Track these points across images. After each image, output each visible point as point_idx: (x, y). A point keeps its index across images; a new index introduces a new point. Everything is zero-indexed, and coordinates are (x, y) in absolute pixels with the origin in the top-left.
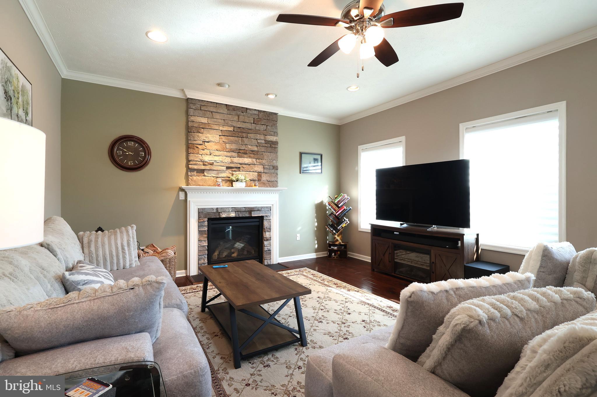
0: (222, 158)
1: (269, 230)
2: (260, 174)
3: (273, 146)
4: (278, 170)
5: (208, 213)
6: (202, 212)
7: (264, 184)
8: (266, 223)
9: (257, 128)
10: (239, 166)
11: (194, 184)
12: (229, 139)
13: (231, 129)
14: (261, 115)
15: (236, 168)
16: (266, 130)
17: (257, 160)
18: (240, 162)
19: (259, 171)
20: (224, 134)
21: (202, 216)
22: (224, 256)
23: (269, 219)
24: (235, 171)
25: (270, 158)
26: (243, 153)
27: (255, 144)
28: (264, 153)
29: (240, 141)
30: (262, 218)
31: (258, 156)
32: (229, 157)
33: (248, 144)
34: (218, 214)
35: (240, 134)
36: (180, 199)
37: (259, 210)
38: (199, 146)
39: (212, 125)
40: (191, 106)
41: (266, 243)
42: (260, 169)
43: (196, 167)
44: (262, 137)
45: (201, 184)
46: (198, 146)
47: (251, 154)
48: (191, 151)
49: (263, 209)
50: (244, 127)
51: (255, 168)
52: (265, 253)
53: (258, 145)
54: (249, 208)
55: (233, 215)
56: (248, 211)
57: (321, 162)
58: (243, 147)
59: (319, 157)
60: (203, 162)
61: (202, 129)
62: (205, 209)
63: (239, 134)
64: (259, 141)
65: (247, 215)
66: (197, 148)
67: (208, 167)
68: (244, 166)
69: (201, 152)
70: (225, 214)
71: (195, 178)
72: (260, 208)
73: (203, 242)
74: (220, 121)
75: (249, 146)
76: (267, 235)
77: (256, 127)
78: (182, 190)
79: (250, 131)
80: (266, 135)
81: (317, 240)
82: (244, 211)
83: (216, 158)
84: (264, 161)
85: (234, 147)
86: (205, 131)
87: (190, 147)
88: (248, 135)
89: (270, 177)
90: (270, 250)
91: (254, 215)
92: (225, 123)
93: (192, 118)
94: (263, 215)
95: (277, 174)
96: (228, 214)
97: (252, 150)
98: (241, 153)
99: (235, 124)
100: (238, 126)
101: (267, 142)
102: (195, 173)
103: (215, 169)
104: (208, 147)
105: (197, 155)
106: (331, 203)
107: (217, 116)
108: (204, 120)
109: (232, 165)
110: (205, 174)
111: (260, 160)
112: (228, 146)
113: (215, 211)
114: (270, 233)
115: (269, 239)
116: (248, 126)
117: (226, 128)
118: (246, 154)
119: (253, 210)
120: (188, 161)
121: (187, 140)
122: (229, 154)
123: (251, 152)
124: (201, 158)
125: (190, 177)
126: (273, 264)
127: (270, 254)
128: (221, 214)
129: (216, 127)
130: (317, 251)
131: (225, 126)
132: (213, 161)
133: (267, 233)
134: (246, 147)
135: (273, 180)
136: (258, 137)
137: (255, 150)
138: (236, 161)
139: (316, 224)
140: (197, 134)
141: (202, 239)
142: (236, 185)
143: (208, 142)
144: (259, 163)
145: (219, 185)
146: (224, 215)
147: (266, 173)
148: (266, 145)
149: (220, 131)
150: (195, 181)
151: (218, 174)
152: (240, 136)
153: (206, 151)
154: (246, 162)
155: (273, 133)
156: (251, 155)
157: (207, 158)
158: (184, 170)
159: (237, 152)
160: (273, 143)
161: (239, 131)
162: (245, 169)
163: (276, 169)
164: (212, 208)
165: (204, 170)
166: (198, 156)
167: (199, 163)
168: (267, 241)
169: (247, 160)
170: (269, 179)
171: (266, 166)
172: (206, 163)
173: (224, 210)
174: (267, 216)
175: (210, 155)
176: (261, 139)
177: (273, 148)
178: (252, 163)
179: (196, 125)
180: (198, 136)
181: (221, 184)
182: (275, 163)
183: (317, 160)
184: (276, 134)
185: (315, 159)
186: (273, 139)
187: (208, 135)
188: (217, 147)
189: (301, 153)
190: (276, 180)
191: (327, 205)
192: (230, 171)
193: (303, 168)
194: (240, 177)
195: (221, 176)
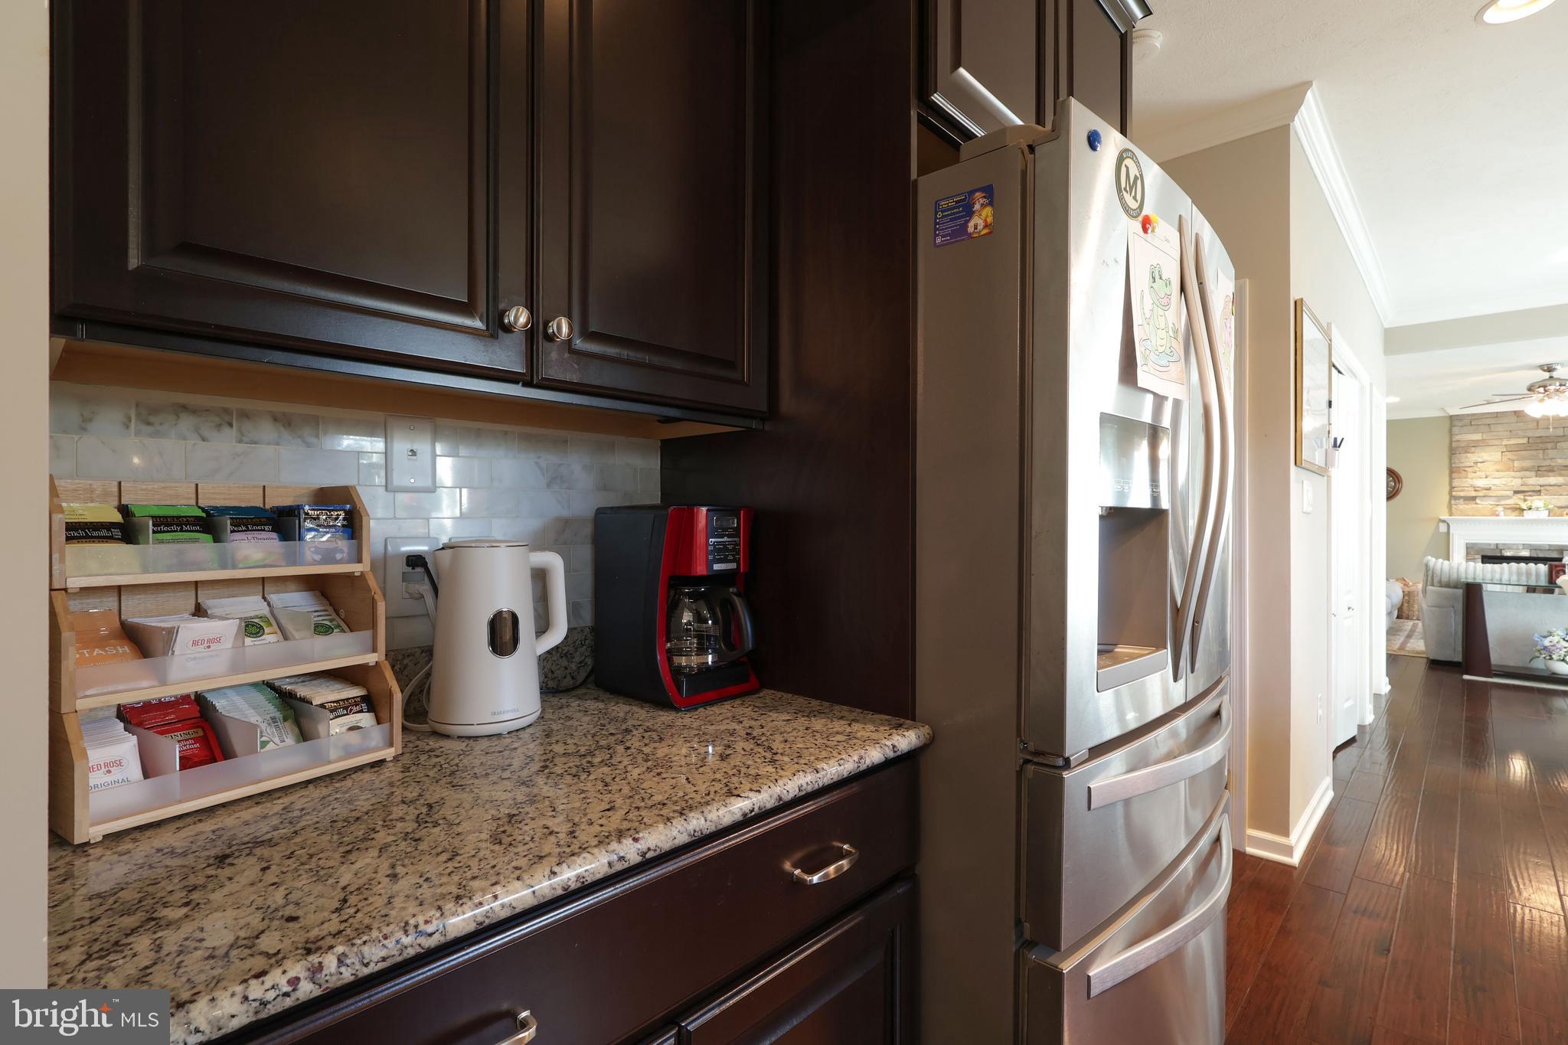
0: (1505, 480)
5: (1483, 551)
6: (1472, 548)
10: (1538, 488)
11: (1460, 513)
12: (1519, 454)
13: (1525, 441)
15: (1533, 491)
18: (1541, 483)
20: (1509, 449)
21: (1472, 553)
24: (1530, 496)
26: (1546, 471)
29: (1540, 455)
32: (1519, 478)
33: (1557, 457)
34: (1498, 549)
35: (1541, 445)
36: (1440, 531)
38: (1469, 469)
39: (1489, 441)
40: (1456, 423)
43: (1462, 494)
45: (1471, 513)
46: (1466, 469)
47: (1563, 470)
48: (1454, 475)
50: (1548, 434)
55: (1523, 554)
56: (1554, 550)
58: (1548, 462)
60: (1475, 487)
61: (1474, 448)
62: (1476, 543)
63: (1538, 446)
66: (1465, 471)
67: (1481, 494)
68: (1550, 488)
69: (1471, 475)
71: (1461, 507)
74: (1502, 433)
75: (1559, 460)
78: (1444, 521)
79: (1560, 440)
82: (1548, 550)
83: (1496, 481)
85: (1526, 463)
86: (1478, 450)
87: (1453, 471)
88: (1559, 444)
92: (1512, 434)
93: (1458, 437)
96: (1515, 550)
97: (1564, 465)
98: (1543, 470)
99: (1528, 434)
100: (1537, 435)
102: (1462, 501)
104: (1482, 469)
105: (1464, 480)
107: (1499, 428)
108: (1476, 437)
109: (1525, 488)
110: (1478, 501)
112: (1517, 463)
113: (1492, 547)
116: (1558, 432)
117: (1512, 442)
118: (1553, 471)
120: (1452, 488)
121: (1451, 463)
122: (1518, 474)
123: (1562, 468)
124: (1471, 483)
125: (1454, 505)
128: (1504, 552)
129: (1497, 442)
131: (1513, 439)
132: (1491, 485)
134: (1554, 462)
138: (1532, 483)
140: (1465, 455)
142: (1529, 515)
143: (1483, 462)
145: (1498, 516)
149: (1503, 446)
150: (1462, 511)
151: (1498, 500)
152: (1542, 447)
153: (1478, 473)
154: (1553, 483)
156: (1563, 472)
157: (1480, 483)
158: (1447, 497)
159: (1533, 469)
161: (1538, 441)
162: (1552, 491)
164: (1488, 544)
165: (1476, 497)
166: (1467, 481)
167: (1469, 488)
169: (1553, 480)
172: (1479, 489)
173: (1506, 546)
175: (1486, 478)
178: (1564, 483)
179: (1462, 445)
180: (1466, 457)
181: (1502, 513)
187: (1483, 454)
188: (1498, 467)
192: (1521, 496)
194: (1538, 503)
195: (1503, 503)
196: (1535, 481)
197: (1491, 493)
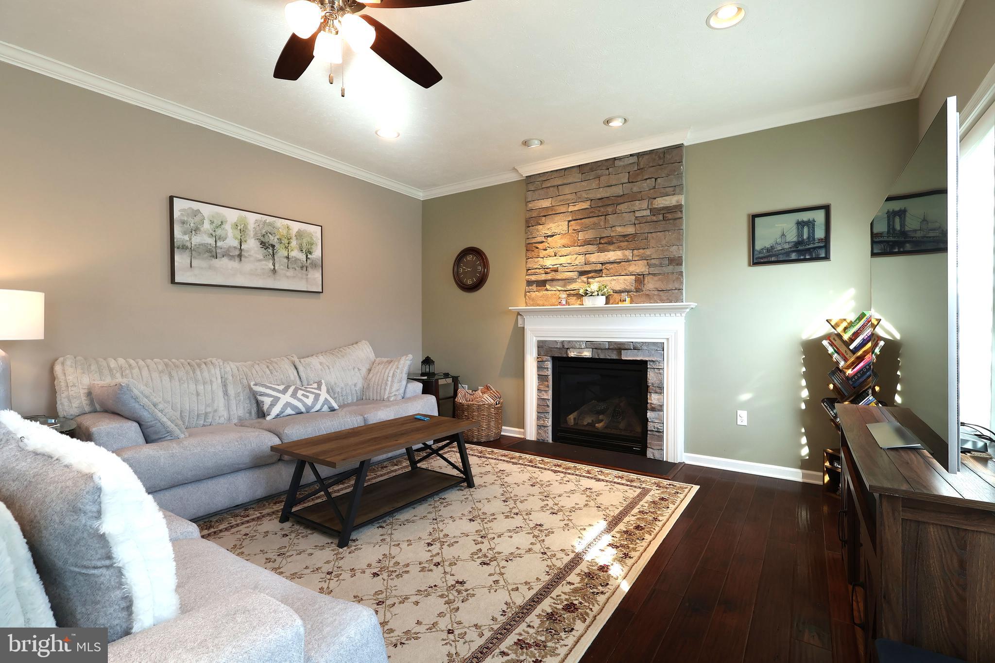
0: (571, 259)
1: (658, 391)
2: (640, 279)
4: (681, 264)
5: (552, 349)
6: (542, 347)
7: (649, 298)
8: (651, 377)
9: (635, 189)
10: (599, 267)
11: (532, 303)
12: (582, 223)
13: (586, 205)
14: (643, 161)
15: (596, 271)
16: (654, 188)
17: (635, 251)
18: (602, 260)
19: (638, 271)
20: (575, 217)
21: (542, 353)
22: (585, 423)
23: (657, 367)
24: (592, 277)
25: (664, 242)
26: (606, 243)
27: (630, 221)
28: (649, 235)
29: (602, 223)
30: (643, 364)
31: (636, 243)
32: (583, 254)
33: (616, 225)
34: (564, 350)
35: (602, 209)
36: (519, 326)
37: (636, 347)
38: (540, 246)
39: (557, 208)
40: (531, 186)
41: (650, 414)
42: (639, 267)
43: (533, 278)
44: (644, 204)
45: (541, 302)
46: (537, 245)
47: (621, 242)
48: (530, 254)
49: (645, 348)
50: (607, 195)
51: (629, 268)
52: (650, 434)
53: (639, 222)
54: (615, 343)
55: (587, 354)
56: (616, 349)
57: (828, 230)
58: (608, 232)
59: (819, 216)
60: (545, 268)
61: (544, 218)
62: (546, 341)
63: (599, 211)
64: (638, 214)
65: (614, 356)
66: (537, 248)
67: (549, 277)
68: (609, 266)
69: (542, 253)
70: (574, 352)
71: (533, 294)
72: (639, 346)
73: (543, 393)
74: (569, 197)
75: (619, 229)
76: (653, 399)
77: (632, 189)
78: (519, 314)
79: (620, 200)
80: (655, 198)
81: (807, 434)
82: (608, 349)
83: (563, 260)
84: (648, 252)
85: (589, 235)
86: (548, 220)
88: (618, 207)
89: (662, 282)
90: (660, 432)
91: (626, 357)
92: (578, 197)
93: (530, 205)
94: (644, 359)
95: (681, 273)
96: (579, 353)
97: (623, 234)
98: (603, 243)
99: (592, 195)
100: (599, 196)
101: (654, 211)
102: (535, 287)
103: (559, 277)
104: (551, 245)
105: (536, 260)
106: (834, 339)
107: (567, 190)
108: (546, 203)
109: (587, 268)
110: (548, 287)
111: (640, 251)
112: (581, 236)
113: (559, 346)
114: (661, 397)
115: (660, 408)
116: (618, 190)
117: (576, 208)
118: (613, 243)
119: (623, 347)
120: (527, 270)
121: (527, 239)
122: (582, 249)
123: (622, 239)
124: (542, 263)
125: (528, 293)
126: (667, 462)
127: (661, 438)
128: (569, 352)
129: (563, 209)
130: (805, 465)
131: (577, 203)
132: (558, 266)
133: (653, 395)
134: (613, 231)
135: (670, 286)
136: (637, 205)
137: (628, 233)
138: (594, 260)
139: (805, 393)
140: (537, 227)
141: (542, 387)
142: (588, 302)
143: (553, 236)
144: (638, 256)
145: (560, 304)
146: (572, 354)
147: (654, 275)
148: (654, 218)
149: (569, 214)
150: (533, 300)
151: (564, 286)
152: (603, 212)
153: (548, 251)
154: (612, 260)
155: (671, 189)
156: (622, 244)
157: (549, 262)
159: (595, 243)
160: (669, 210)
161: (600, 204)
162: (611, 271)
163: (677, 265)
164: (556, 341)
165: (546, 281)
166: (538, 261)
167: (540, 271)
168: (654, 412)
169: (613, 255)
170: (661, 286)
171: (654, 261)
172: (548, 271)
173: (572, 345)
174: (653, 361)
175: (555, 256)
176: (642, 208)
177: (671, 221)
178: (623, 259)
179: (534, 214)
180: (538, 230)
181: (564, 302)
182: (674, 251)
183: (810, 224)
184: (677, 189)
185: (800, 224)
186: (670, 201)
187: (552, 225)
188: (564, 241)
189: (754, 217)
190: (677, 286)
191: (825, 343)
192: (584, 278)
193: (760, 252)
194: (594, 286)
195: (569, 288)
196: (597, 257)
197: (559, 276)
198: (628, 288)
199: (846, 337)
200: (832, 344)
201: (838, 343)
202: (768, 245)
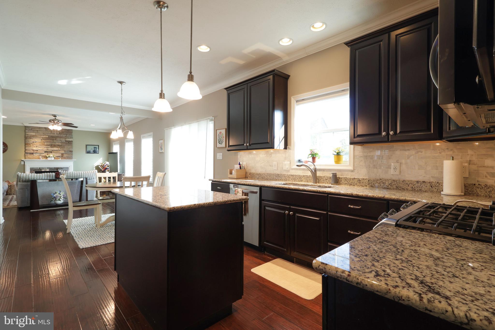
0: (42, 148)
2: (62, 154)
3: (70, 143)
4: (72, 152)
5: (35, 170)
6: (32, 169)
7: (65, 158)
9: (61, 136)
10: (51, 151)
11: (28, 158)
12: (46, 141)
13: (48, 137)
15: (50, 152)
16: (66, 136)
17: (61, 149)
18: (52, 149)
20: (43, 139)
21: (32, 171)
24: (49, 153)
25: (68, 147)
27: (60, 142)
28: (65, 145)
29: (52, 141)
31: (61, 147)
32: (46, 148)
36: (22, 164)
39: (38, 136)
40: (27, 129)
42: (63, 152)
43: (29, 152)
44: (64, 139)
45: (32, 158)
46: (30, 144)
48: (26, 146)
49: (64, 168)
50: (53, 135)
51: (60, 152)
53: (62, 143)
55: (48, 170)
56: (56, 169)
57: (99, 149)
58: (54, 144)
59: (97, 147)
61: (32, 137)
64: (62, 141)
67: (35, 152)
68: (54, 151)
69: (32, 146)
70: (44, 170)
71: (29, 156)
72: (62, 168)
74: (41, 134)
75: (57, 143)
78: (22, 161)
79: (57, 137)
80: (66, 138)
82: (54, 169)
83: (39, 148)
84: (65, 149)
85: (48, 144)
86: (34, 138)
87: (26, 144)
88: (57, 139)
92: (44, 134)
93: (28, 133)
95: (72, 154)
98: (52, 146)
99: (49, 135)
100: (51, 135)
101: (66, 141)
102: (29, 154)
104: (35, 144)
107: (40, 132)
108: (34, 134)
109: (48, 151)
111: (63, 148)
112: (45, 143)
116: (56, 135)
117: (44, 137)
118: (55, 146)
119: (59, 168)
120: (26, 150)
121: (25, 142)
122: (46, 146)
123: (58, 146)
124: (32, 148)
125: (26, 156)
128: (42, 170)
129: (40, 136)
132: (38, 150)
136: (62, 139)
140: (30, 139)
142: (49, 159)
143: (36, 142)
145: (40, 159)
147: (66, 154)
148: (66, 142)
149: (41, 138)
152: (52, 139)
153: (34, 146)
154: (55, 150)
157: (35, 149)
158: (24, 153)
159: (50, 145)
161: (51, 137)
164: (37, 168)
165: (33, 153)
166: (30, 148)
167: (31, 150)
169: (55, 149)
170: (68, 156)
171: (66, 151)
172: (34, 150)
173: (43, 168)
175: (36, 147)
176: (63, 140)
178: (58, 150)
179: (29, 136)
180: (30, 140)
181: (41, 158)
182: (71, 149)
183: (96, 148)
184: (71, 138)
185: (95, 148)
186: (70, 140)
187: (35, 139)
188: (39, 144)
189: (87, 145)
190: (71, 156)
191: (99, 167)
192: (47, 153)
193: (88, 151)
194: (51, 155)
195: (41, 155)
196: (50, 149)
197: (38, 152)
198: (59, 156)
199: (102, 165)
200: (101, 167)
201: (101, 166)
202: (89, 150)
